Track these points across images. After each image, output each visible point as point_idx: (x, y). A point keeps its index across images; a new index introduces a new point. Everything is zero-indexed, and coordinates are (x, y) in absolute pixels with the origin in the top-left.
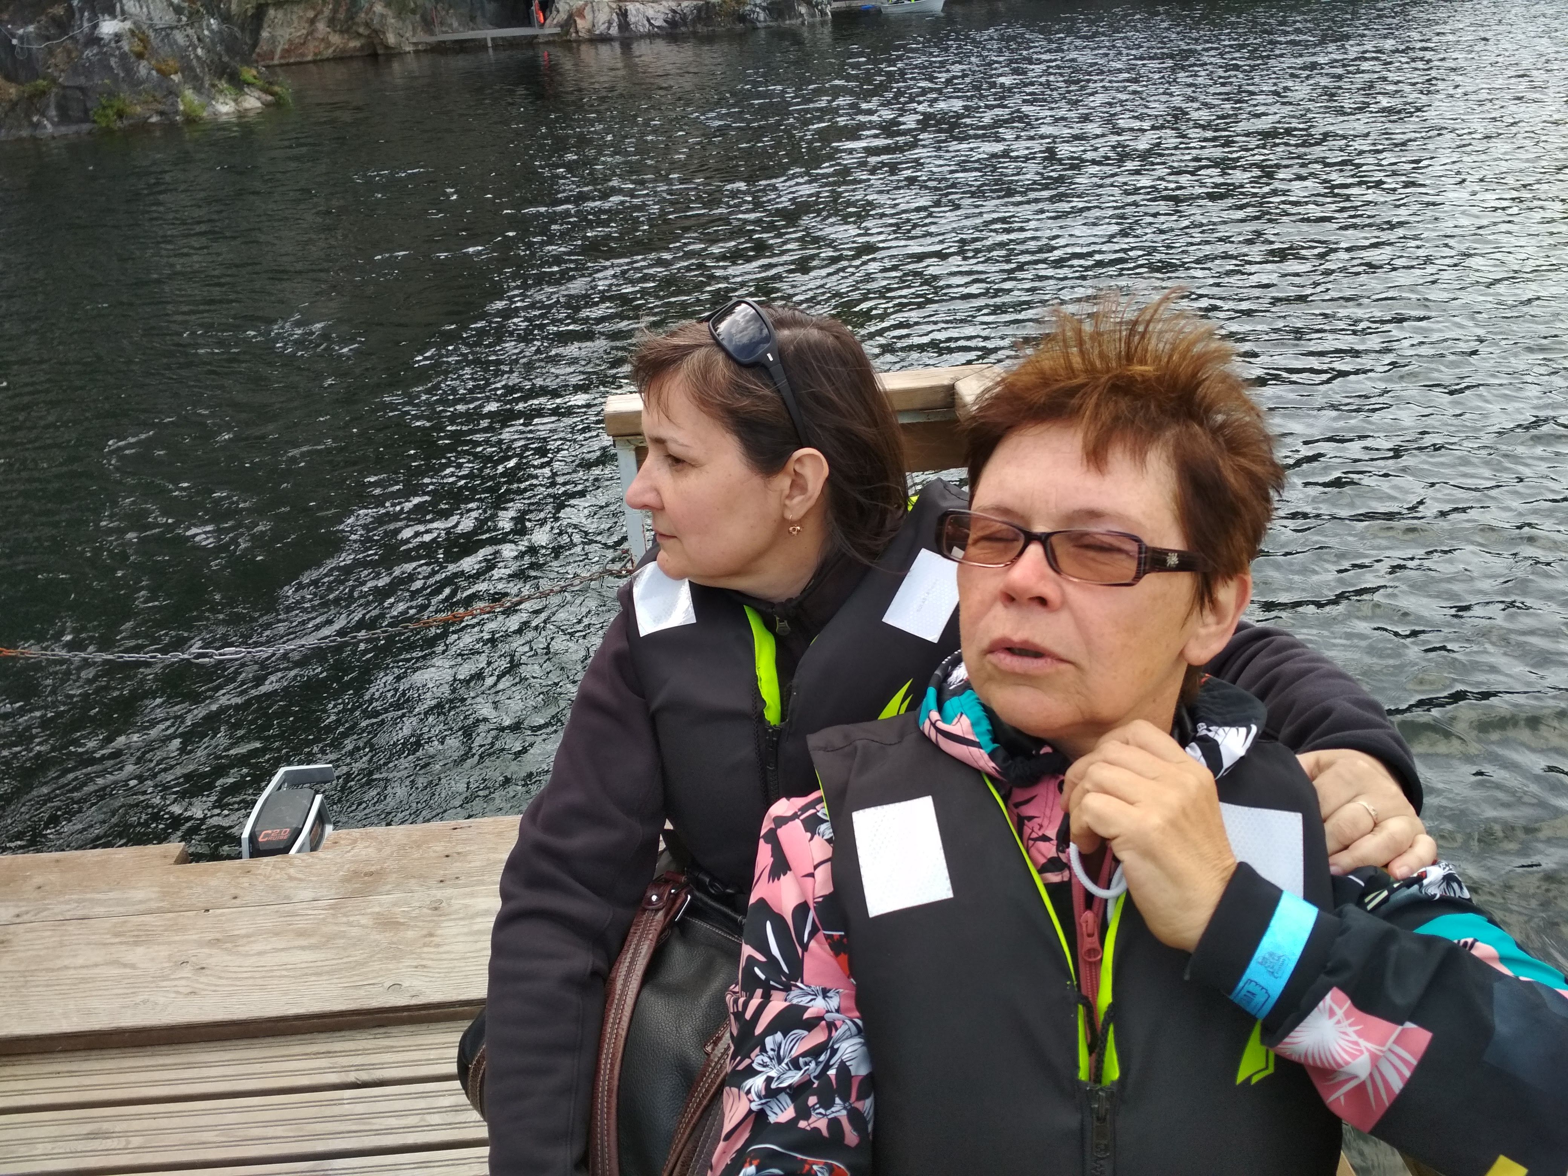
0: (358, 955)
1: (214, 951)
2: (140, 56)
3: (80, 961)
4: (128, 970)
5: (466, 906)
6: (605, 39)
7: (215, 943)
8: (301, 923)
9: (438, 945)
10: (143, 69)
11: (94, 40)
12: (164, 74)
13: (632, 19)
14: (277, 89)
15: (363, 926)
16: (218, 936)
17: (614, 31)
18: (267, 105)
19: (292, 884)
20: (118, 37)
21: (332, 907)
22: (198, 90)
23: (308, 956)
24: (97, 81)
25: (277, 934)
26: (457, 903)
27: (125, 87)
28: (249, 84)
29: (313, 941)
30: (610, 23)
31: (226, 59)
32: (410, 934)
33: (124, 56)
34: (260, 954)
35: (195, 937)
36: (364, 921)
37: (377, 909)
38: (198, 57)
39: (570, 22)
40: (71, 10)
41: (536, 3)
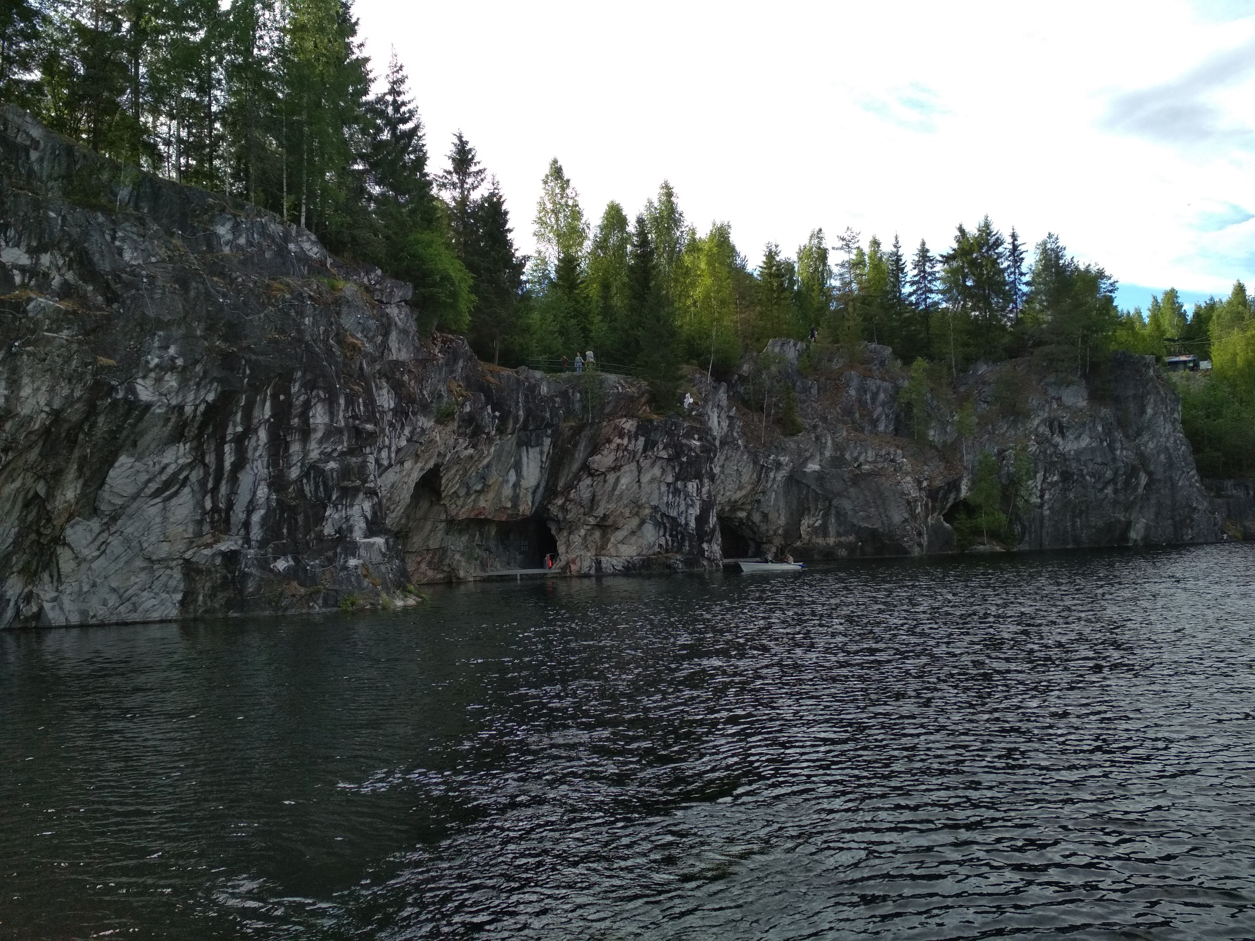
2: (365, 576)
6: (587, 576)
10: (366, 583)
11: (345, 568)
12: (375, 586)
13: (604, 565)
14: (424, 595)
17: (593, 572)
18: (418, 603)
20: (356, 567)
22: (389, 594)
24: (344, 587)
27: (356, 590)
28: (411, 592)
30: (590, 567)
31: (401, 579)
33: (356, 576)
38: (390, 578)
39: (567, 565)
40: (335, 554)
41: (548, 555)
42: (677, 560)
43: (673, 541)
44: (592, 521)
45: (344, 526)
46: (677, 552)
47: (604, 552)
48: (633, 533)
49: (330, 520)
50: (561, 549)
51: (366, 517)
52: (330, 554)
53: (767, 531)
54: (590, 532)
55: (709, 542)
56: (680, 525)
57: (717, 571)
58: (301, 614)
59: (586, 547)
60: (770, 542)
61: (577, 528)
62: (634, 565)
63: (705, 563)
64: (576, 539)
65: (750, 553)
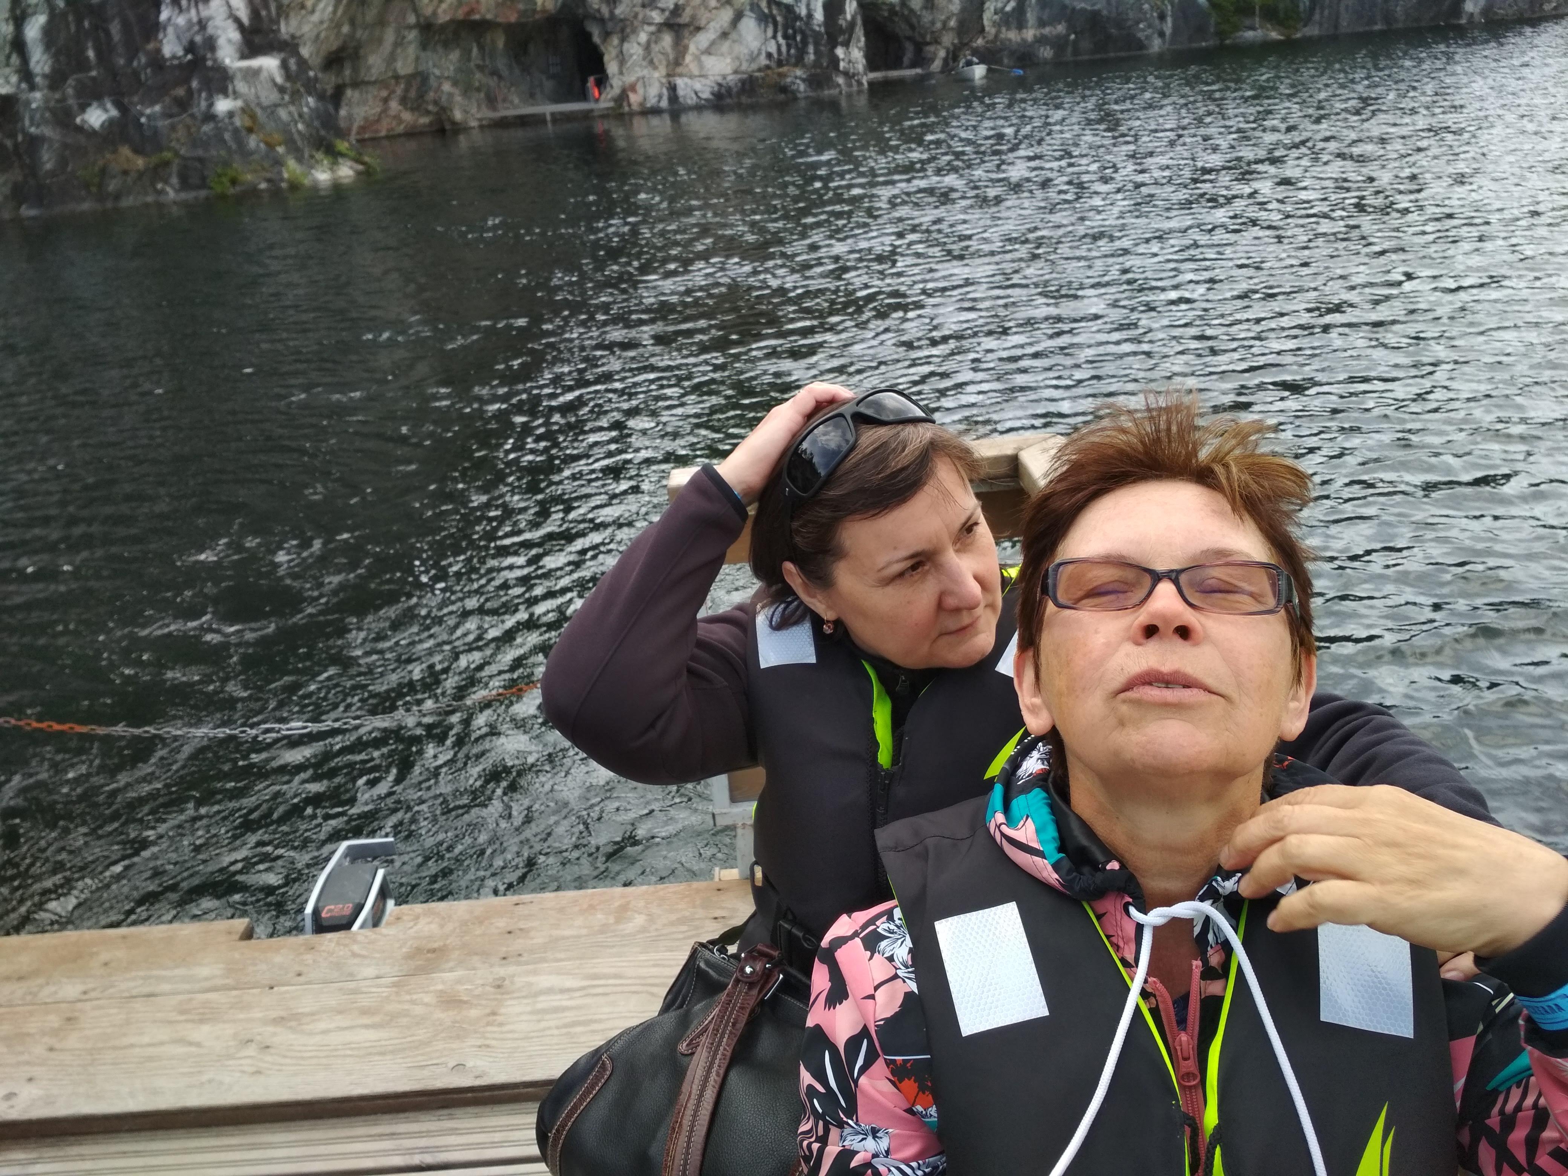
0: (422, 1034)
1: (278, 1029)
2: (250, 130)
3: (146, 1039)
4: (193, 1049)
5: (530, 984)
6: (656, 111)
7: (279, 1021)
8: (364, 1001)
9: (501, 1024)
10: (253, 142)
11: (210, 116)
12: (271, 146)
13: (681, 92)
14: (366, 159)
15: (426, 1005)
16: (283, 1013)
17: (664, 104)
18: (358, 173)
19: (356, 961)
20: (231, 114)
21: (395, 985)
22: (300, 160)
23: (371, 1035)
24: (214, 153)
25: (340, 1012)
26: (520, 981)
27: (236, 157)
28: (342, 155)
29: (377, 1019)
30: (660, 97)
31: (323, 133)
32: (474, 1013)
33: (236, 131)
34: (325, 1032)
35: (259, 1015)
36: (427, 999)
37: (440, 987)
38: (299, 132)
39: (623, 96)
40: (190, 92)
41: (591, 80)
42: (796, 78)
43: (789, 46)
44: (657, 17)
45: (198, 39)
46: (796, 65)
47: (679, 70)
48: (725, 35)
49: (170, 30)
50: (612, 67)
51: (237, 21)
52: (180, 92)
53: (933, 23)
54: (655, 37)
55: (846, 44)
56: (798, 17)
57: (860, 92)
58: (147, 205)
59: (651, 62)
60: (936, 41)
61: (634, 31)
62: (729, 90)
63: (841, 80)
64: (634, 49)
65: (906, 60)
